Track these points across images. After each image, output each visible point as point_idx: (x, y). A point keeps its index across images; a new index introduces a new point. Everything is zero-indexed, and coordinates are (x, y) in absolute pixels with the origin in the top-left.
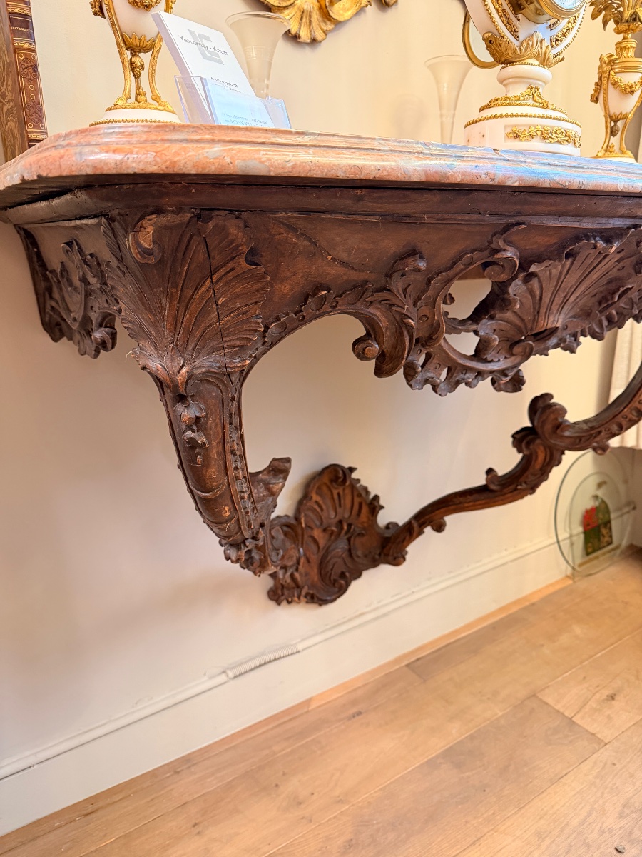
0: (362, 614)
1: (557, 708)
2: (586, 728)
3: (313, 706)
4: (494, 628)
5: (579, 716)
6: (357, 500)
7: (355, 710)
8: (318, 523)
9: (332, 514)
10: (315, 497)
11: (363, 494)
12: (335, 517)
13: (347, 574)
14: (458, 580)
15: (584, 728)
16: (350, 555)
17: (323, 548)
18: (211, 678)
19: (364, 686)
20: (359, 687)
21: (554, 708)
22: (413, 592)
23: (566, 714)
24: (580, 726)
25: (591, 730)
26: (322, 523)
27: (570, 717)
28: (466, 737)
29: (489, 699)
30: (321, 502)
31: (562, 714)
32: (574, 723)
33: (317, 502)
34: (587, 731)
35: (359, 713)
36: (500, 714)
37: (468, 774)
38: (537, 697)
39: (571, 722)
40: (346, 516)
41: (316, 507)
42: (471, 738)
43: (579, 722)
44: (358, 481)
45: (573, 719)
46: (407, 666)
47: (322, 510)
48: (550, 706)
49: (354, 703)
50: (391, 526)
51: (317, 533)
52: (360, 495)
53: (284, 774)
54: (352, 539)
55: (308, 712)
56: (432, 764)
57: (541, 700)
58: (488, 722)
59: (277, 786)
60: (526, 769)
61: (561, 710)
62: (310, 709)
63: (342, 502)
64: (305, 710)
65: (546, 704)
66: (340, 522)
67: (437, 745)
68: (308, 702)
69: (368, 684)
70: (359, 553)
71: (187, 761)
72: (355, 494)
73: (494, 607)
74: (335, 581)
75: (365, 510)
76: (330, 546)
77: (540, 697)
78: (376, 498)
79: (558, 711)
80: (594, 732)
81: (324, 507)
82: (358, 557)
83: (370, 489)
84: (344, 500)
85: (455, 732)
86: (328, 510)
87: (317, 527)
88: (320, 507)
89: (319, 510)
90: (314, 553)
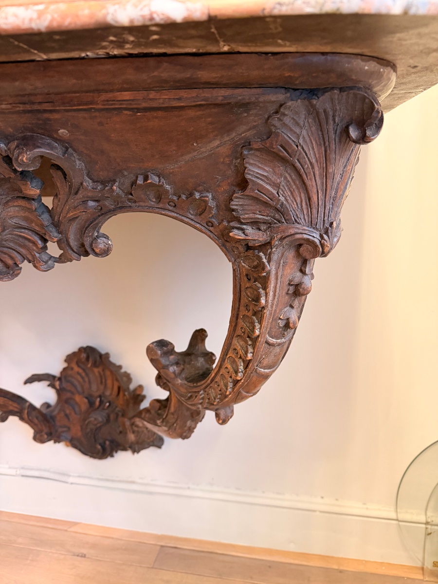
0: (133, 482)
3: (73, 529)
6: (116, 385)
8: (79, 389)
9: (94, 388)
10: (75, 369)
11: (124, 379)
12: (97, 390)
14: (239, 499)
17: (84, 412)
19: (118, 539)
20: (112, 538)
22: (189, 488)
26: (84, 392)
30: (83, 375)
33: (78, 373)
40: (107, 393)
41: (78, 377)
44: (120, 367)
46: (162, 547)
47: (84, 381)
51: (78, 398)
54: (111, 416)
55: (66, 531)
62: (69, 530)
63: (103, 381)
64: (65, 529)
66: (100, 397)
69: (121, 540)
72: (114, 377)
76: (90, 413)
78: (140, 387)
81: (86, 379)
83: (132, 377)
84: (106, 380)
86: (90, 382)
87: (79, 393)
88: (82, 378)
89: (80, 379)
90: (76, 413)
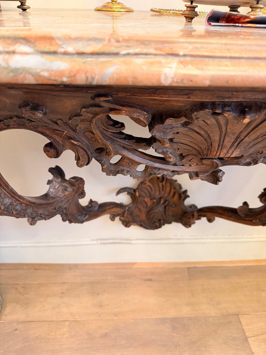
1: (244, 328)
2: (251, 347)
3: (135, 266)
4: (245, 269)
5: (252, 338)
6: (173, 191)
7: (149, 277)
8: (148, 195)
9: (157, 193)
10: (148, 183)
11: (178, 188)
12: (159, 195)
13: (162, 221)
15: (250, 346)
16: (165, 213)
17: (150, 207)
18: (92, 240)
21: (242, 327)
23: (247, 334)
24: (249, 344)
25: (253, 350)
26: (150, 196)
27: (247, 336)
28: (187, 317)
29: (213, 304)
30: (152, 186)
31: (245, 333)
32: (247, 340)
33: (149, 186)
34: (251, 349)
35: (151, 280)
36: (213, 315)
37: (175, 335)
38: (238, 316)
39: (246, 339)
40: (166, 196)
41: (148, 188)
42: (190, 319)
43: (250, 342)
44: (176, 181)
45: (248, 338)
46: (188, 268)
47: (152, 190)
48: (242, 325)
49: (152, 274)
50: (192, 207)
51: (147, 200)
52: (175, 188)
53: (104, 291)
54: (167, 208)
56: (163, 321)
57: (239, 319)
58: (204, 315)
59: (98, 294)
60: (203, 349)
61: (245, 331)
63: (164, 189)
65: (240, 323)
66: (161, 198)
67: (173, 313)
68: (134, 264)
70: (171, 214)
71: (75, 267)
72: (172, 187)
73: (252, 258)
74: (155, 222)
75: (176, 196)
76: (153, 207)
77: (240, 317)
78: (186, 191)
79: (243, 330)
80: (253, 352)
81: (153, 189)
82: (169, 215)
83: (182, 186)
84: (166, 188)
85: (185, 311)
86: (155, 191)
87: (147, 197)
88: (151, 188)
89: (150, 189)
90: (144, 208)
